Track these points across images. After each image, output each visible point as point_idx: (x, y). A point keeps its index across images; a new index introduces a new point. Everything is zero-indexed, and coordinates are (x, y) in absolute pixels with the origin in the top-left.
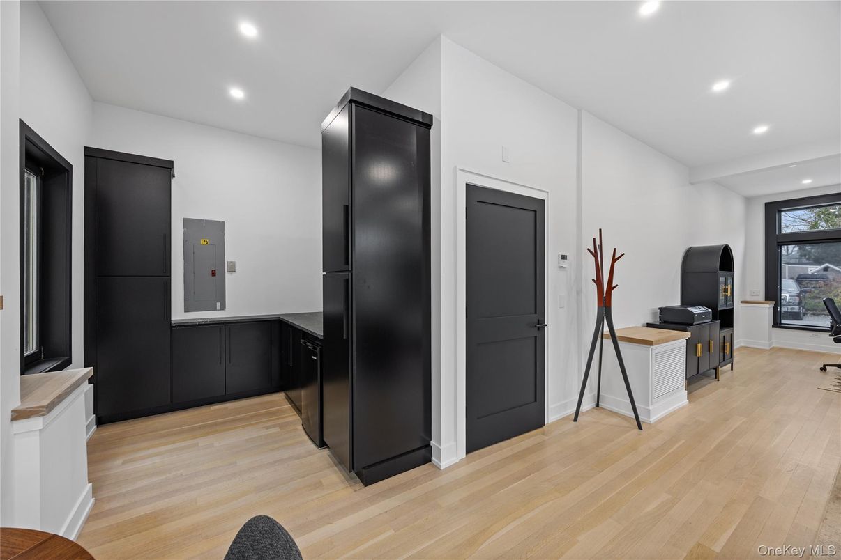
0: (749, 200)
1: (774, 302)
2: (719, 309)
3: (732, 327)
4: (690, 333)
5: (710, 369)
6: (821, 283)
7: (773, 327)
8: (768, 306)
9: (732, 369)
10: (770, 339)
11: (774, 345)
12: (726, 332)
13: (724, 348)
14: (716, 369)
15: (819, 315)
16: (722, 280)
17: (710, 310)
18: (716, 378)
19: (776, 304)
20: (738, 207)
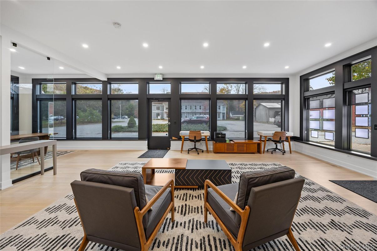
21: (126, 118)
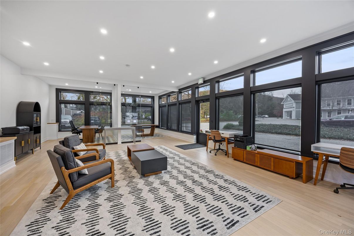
0: (50, 86)
1: (59, 123)
2: (34, 126)
3: (40, 133)
4: (16, 137)
5: (28, 150)
6: (78, 117)
7: (58, 131)
8: (56, 124)
9: (40, 149)
10: (57, 136)
11: (59, 138)
12: (38, 135)
13: (36, 141)
14: (32, 150)
16: (35, 115)
17: (28, 127)
18: (32, 153)
19: (59, 124)
20: (46, 89)
21: (267, 118)
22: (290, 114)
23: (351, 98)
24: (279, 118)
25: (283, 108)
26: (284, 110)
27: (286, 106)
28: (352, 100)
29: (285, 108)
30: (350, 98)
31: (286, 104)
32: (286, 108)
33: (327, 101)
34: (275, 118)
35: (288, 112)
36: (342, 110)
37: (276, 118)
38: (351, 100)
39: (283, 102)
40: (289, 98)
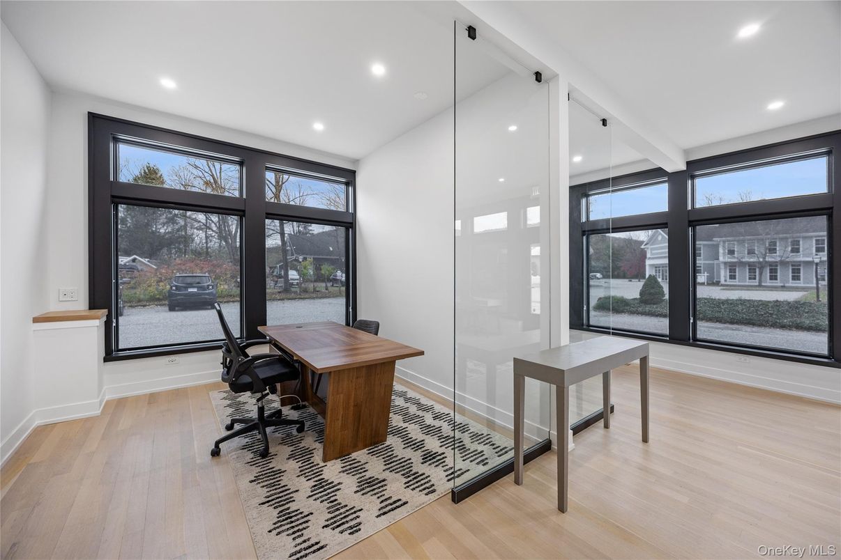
1: (105, 312)
7: (106, 360)
10: (101, 386)
11: (107, 398)
15: (136, 306)
19: (109, 315)
22: (662, 271)
23: (800, 237)
24: (633, 280)
25: (645, 257)
26: (648, 262)
27: (652, 254)
28: (801, 242)
29: (649, 258)
30: (798, 237)
31: (652, 249)
32: (653, 258)
33: (748, 244)
34: (625, 280)
35: (656, 267)
36: (802, 265)
37: (627, 280)
38: (799, 241)
39: (646, 245)
40: (661, 234)
